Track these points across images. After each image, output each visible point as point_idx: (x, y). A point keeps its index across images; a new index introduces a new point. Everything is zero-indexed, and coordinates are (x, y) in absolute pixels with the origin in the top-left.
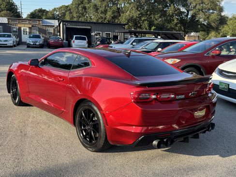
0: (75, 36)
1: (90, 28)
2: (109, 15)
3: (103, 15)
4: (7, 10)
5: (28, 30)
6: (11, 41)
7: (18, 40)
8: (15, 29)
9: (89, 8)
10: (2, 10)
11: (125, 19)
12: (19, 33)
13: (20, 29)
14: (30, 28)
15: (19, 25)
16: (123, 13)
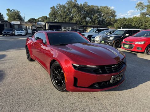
0: (55, 29)
1: (60, 25)
2: (67, 19)
3: (65, 20)
4: (18, 19)
5: (30, 27)
6: (23, 33)
7: (26, 32)
8: (24, 27)
9: (58, 16)
10: (16, 19)
11: (75, 21)
12: (26, 29)
13: (26, 27)
14: (31, 26)
15: (26, 25)
16: (74, 18)
